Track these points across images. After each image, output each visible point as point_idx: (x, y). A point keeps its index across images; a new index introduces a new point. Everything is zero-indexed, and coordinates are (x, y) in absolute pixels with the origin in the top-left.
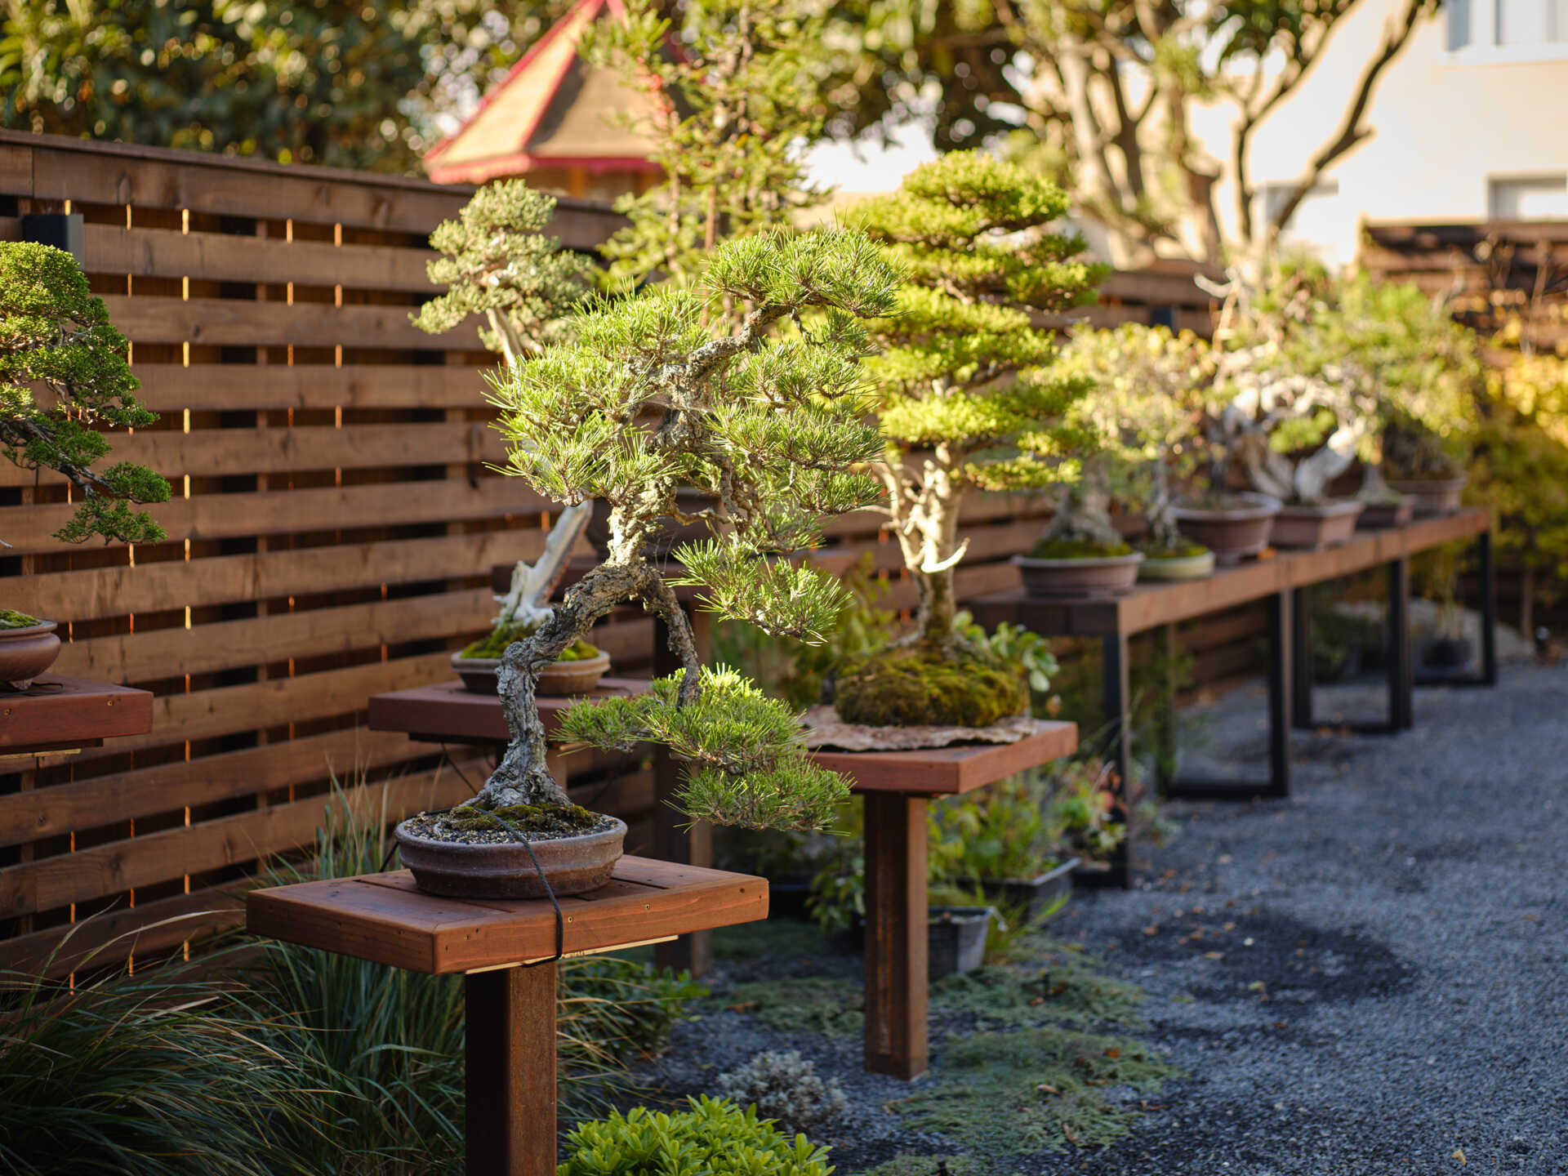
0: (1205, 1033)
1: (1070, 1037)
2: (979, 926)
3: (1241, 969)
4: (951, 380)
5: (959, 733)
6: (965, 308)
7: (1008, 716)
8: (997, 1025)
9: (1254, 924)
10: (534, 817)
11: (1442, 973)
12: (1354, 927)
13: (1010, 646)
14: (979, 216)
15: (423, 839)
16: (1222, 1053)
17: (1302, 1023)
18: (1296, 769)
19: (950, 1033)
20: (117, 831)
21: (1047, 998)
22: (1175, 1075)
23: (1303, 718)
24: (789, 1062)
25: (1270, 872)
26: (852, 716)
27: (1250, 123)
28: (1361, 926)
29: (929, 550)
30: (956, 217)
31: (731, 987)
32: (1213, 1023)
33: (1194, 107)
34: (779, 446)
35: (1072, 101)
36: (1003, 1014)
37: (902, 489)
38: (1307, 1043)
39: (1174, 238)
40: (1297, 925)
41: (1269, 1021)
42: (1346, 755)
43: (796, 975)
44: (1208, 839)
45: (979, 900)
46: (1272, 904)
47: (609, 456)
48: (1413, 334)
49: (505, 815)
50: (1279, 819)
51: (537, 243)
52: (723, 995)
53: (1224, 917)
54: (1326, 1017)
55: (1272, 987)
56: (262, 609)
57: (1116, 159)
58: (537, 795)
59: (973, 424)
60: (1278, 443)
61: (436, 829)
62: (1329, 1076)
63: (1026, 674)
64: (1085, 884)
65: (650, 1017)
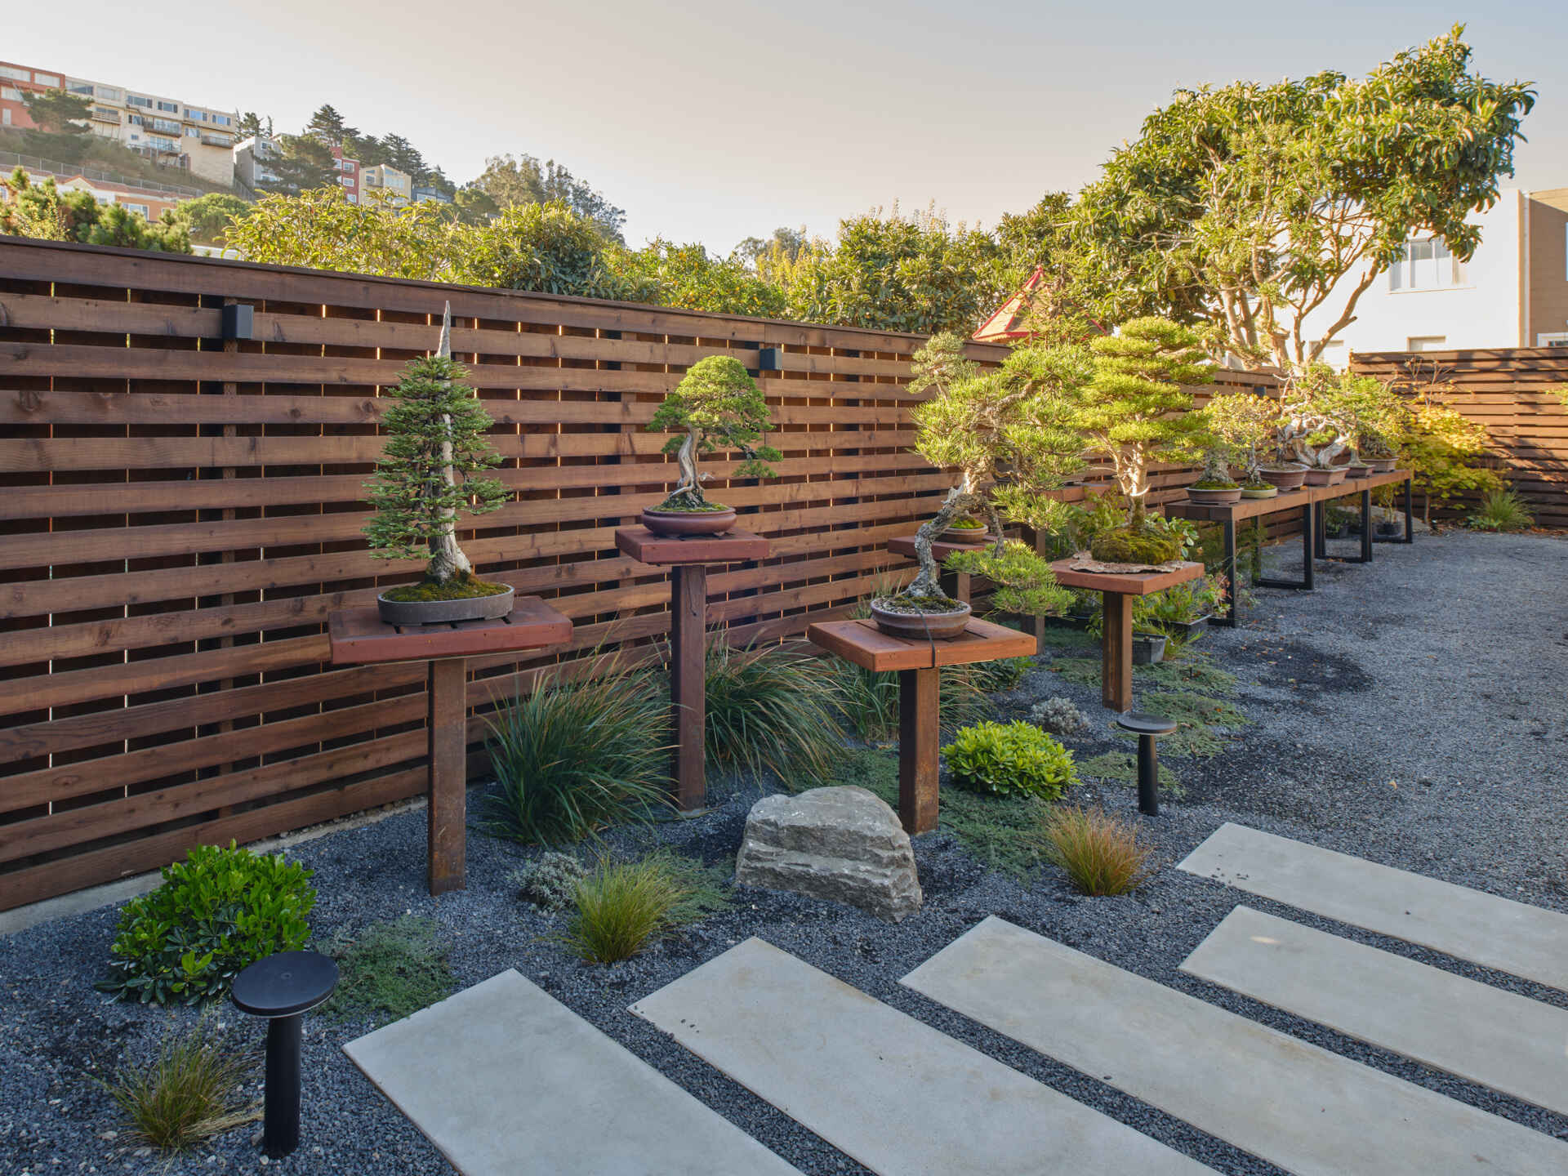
0: (1265, 702)
1: (1199, 699)
2: (1161, 643)
3: (1285, 671)
4: (1144, 415)
5: (1145, 567)
6: (1150, 384)
7: (1169, 560)
8: (1167, 689)
9: (1293, 649)
10: (928, 603)
11: (1386, 683)
12: (1341, 655)
13: (1177, 526)
14: (1157, 344)
15: (879, 609)
16: (1273, 713)
17: (1313, 702)
18: (1316, 576)
19: (1144, 691)
20: (801, 583)
21: (1191, 677)
22: (1248, 723)
23: (1321, 553)
24: (1063, 703)
25: (1302, 625)
26: (1097, 557)
27: (1301, 316)
28: (1344, 654)
29: (1134, 487)
30: (1144, 344)
31: (1052, 660)
32: (1269, 697)
33: (1276, 309)
34: (1035, 444)
35: (1226, 310)
36: (1170, 683)
37: (1121, 460)
38: (1316, 712)
39: (1268, 360)
40: (1314, 650)
41: (1297, 699)
42: (1340, 571)
43: (1081, 656)
44: (1274, 606)
45: (1162, 632)
46: (1302, 639)
47: (961, 446)
48: (1374, 398)
49: (916, 601)
50: (1308, 598)
51: (954, 357)
52: (1048, 663)
53: (1279, 644)
54: (1326, 700)
55: (1300, 681)
56: (860, 500)
57: (1243, 331)
58: (931, 593)
59: (1151, 434)
60: (1308, 442)
61: (885, 605)
62: (1325, 732)
63: (1184, 539)
64: (1214, 623)
65: (1011, 673)
